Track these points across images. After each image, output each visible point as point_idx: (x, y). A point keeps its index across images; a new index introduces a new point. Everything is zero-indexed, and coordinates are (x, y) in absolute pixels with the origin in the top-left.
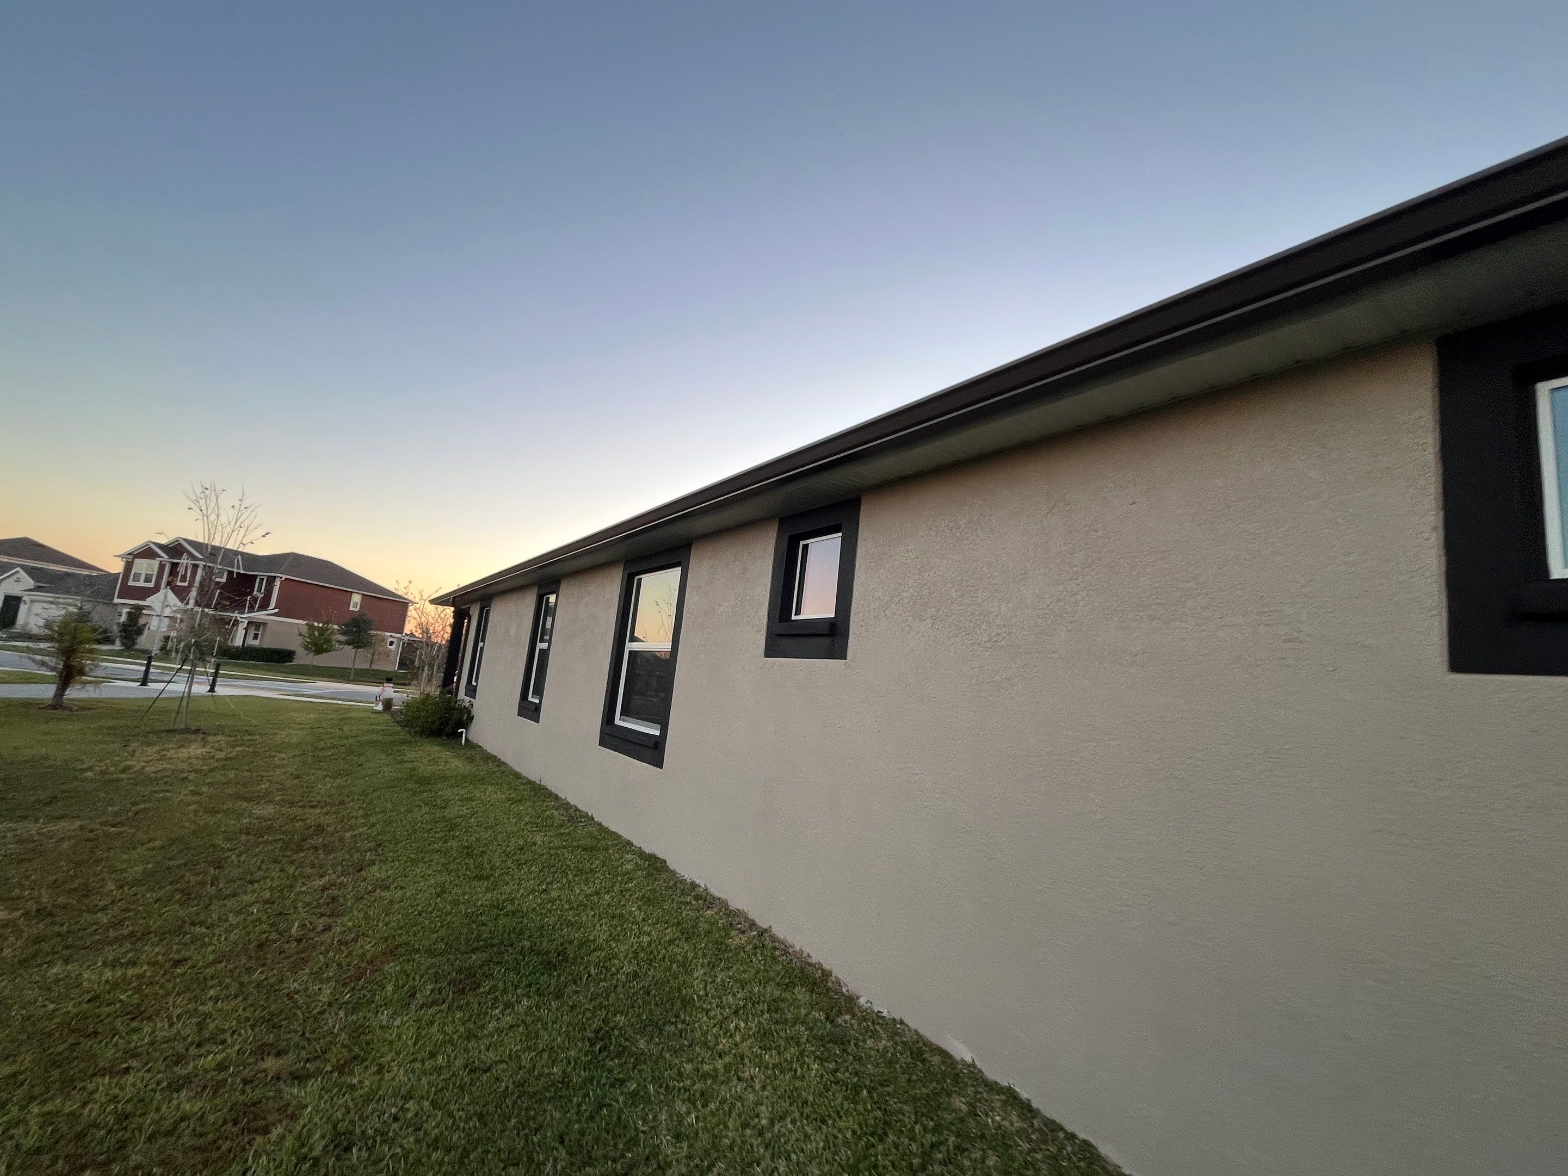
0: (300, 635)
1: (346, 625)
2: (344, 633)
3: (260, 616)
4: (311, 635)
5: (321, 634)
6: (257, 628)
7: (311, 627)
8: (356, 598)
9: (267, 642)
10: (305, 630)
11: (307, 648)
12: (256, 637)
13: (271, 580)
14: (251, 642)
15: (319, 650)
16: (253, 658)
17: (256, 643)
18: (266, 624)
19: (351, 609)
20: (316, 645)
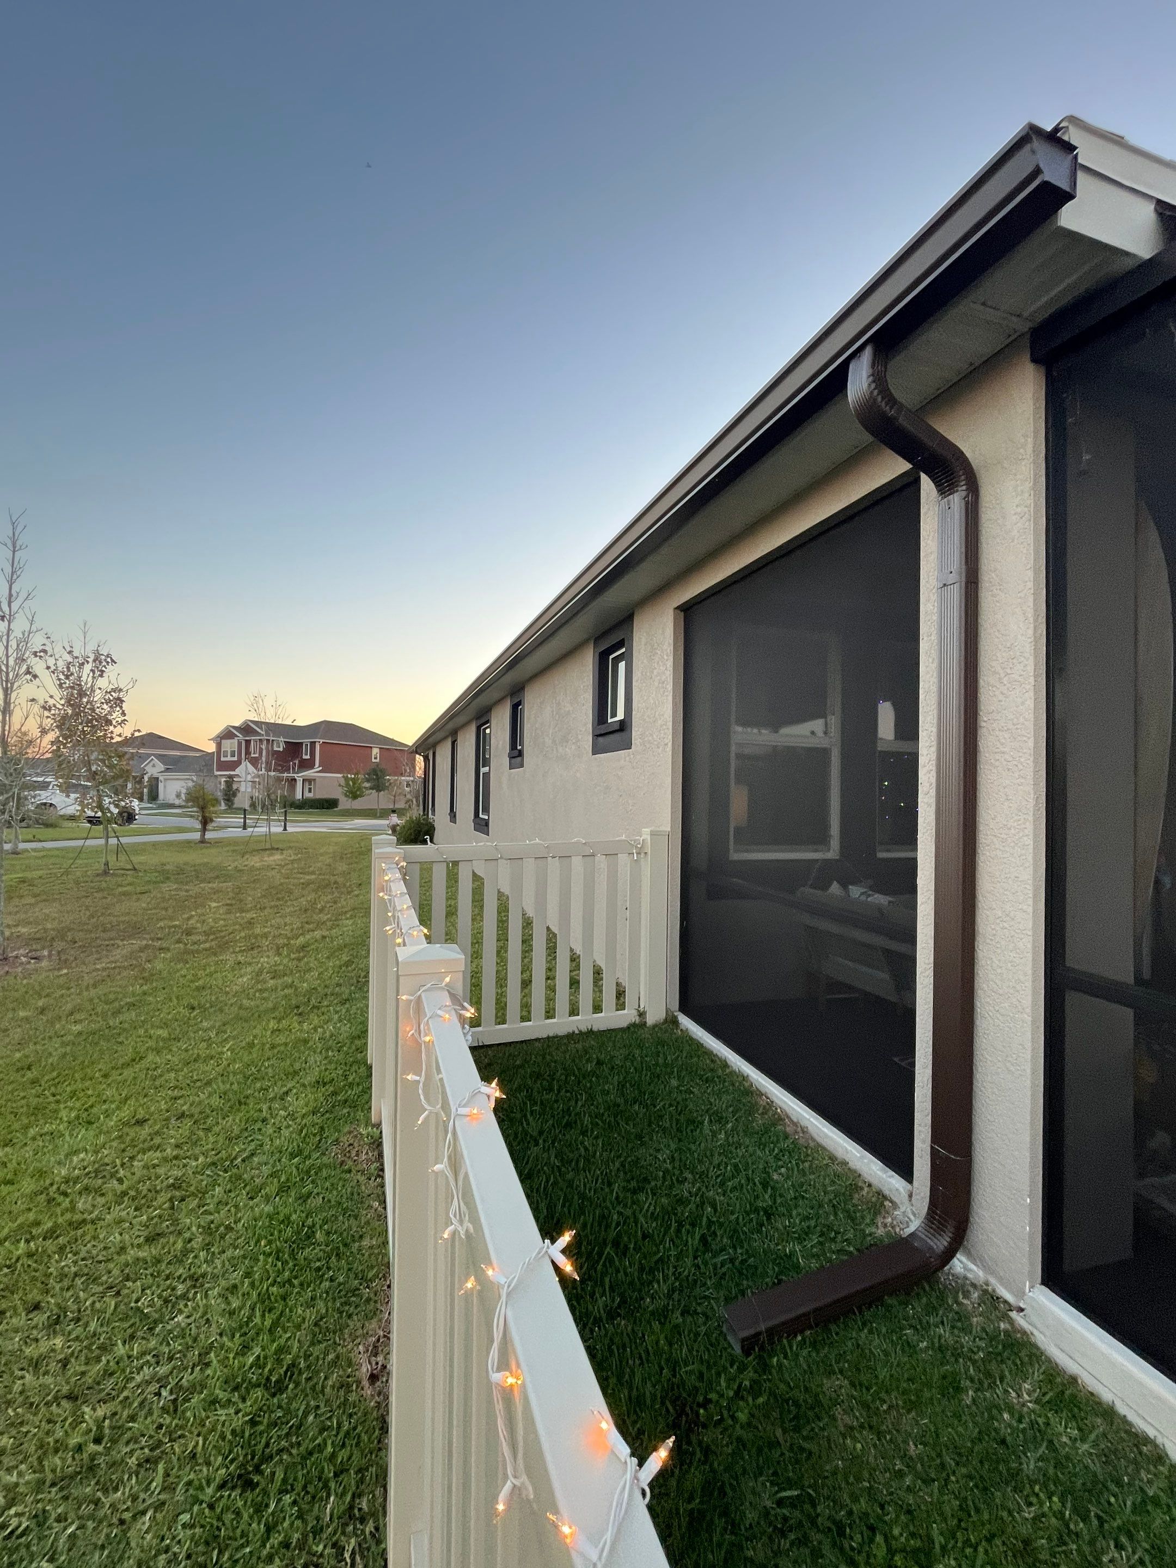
0: (340, 785)
1: (368, 774)
2: (368, 781)
3: (309, 773)
4: (347, 785)
5: (354, 784)
6: (310, 784)
7: (346, 779)
8: (375, 751)
9: (320, 793)
10: (343, 782)
11: (346, 796)
12: (310, 791)
13: (313, 744)
14: (308, 795)
15: (355, 797)
16: (311, 807)
17: (311, 795)
18: (314, 780)
19: (374, 760)
20: (351, 792)
